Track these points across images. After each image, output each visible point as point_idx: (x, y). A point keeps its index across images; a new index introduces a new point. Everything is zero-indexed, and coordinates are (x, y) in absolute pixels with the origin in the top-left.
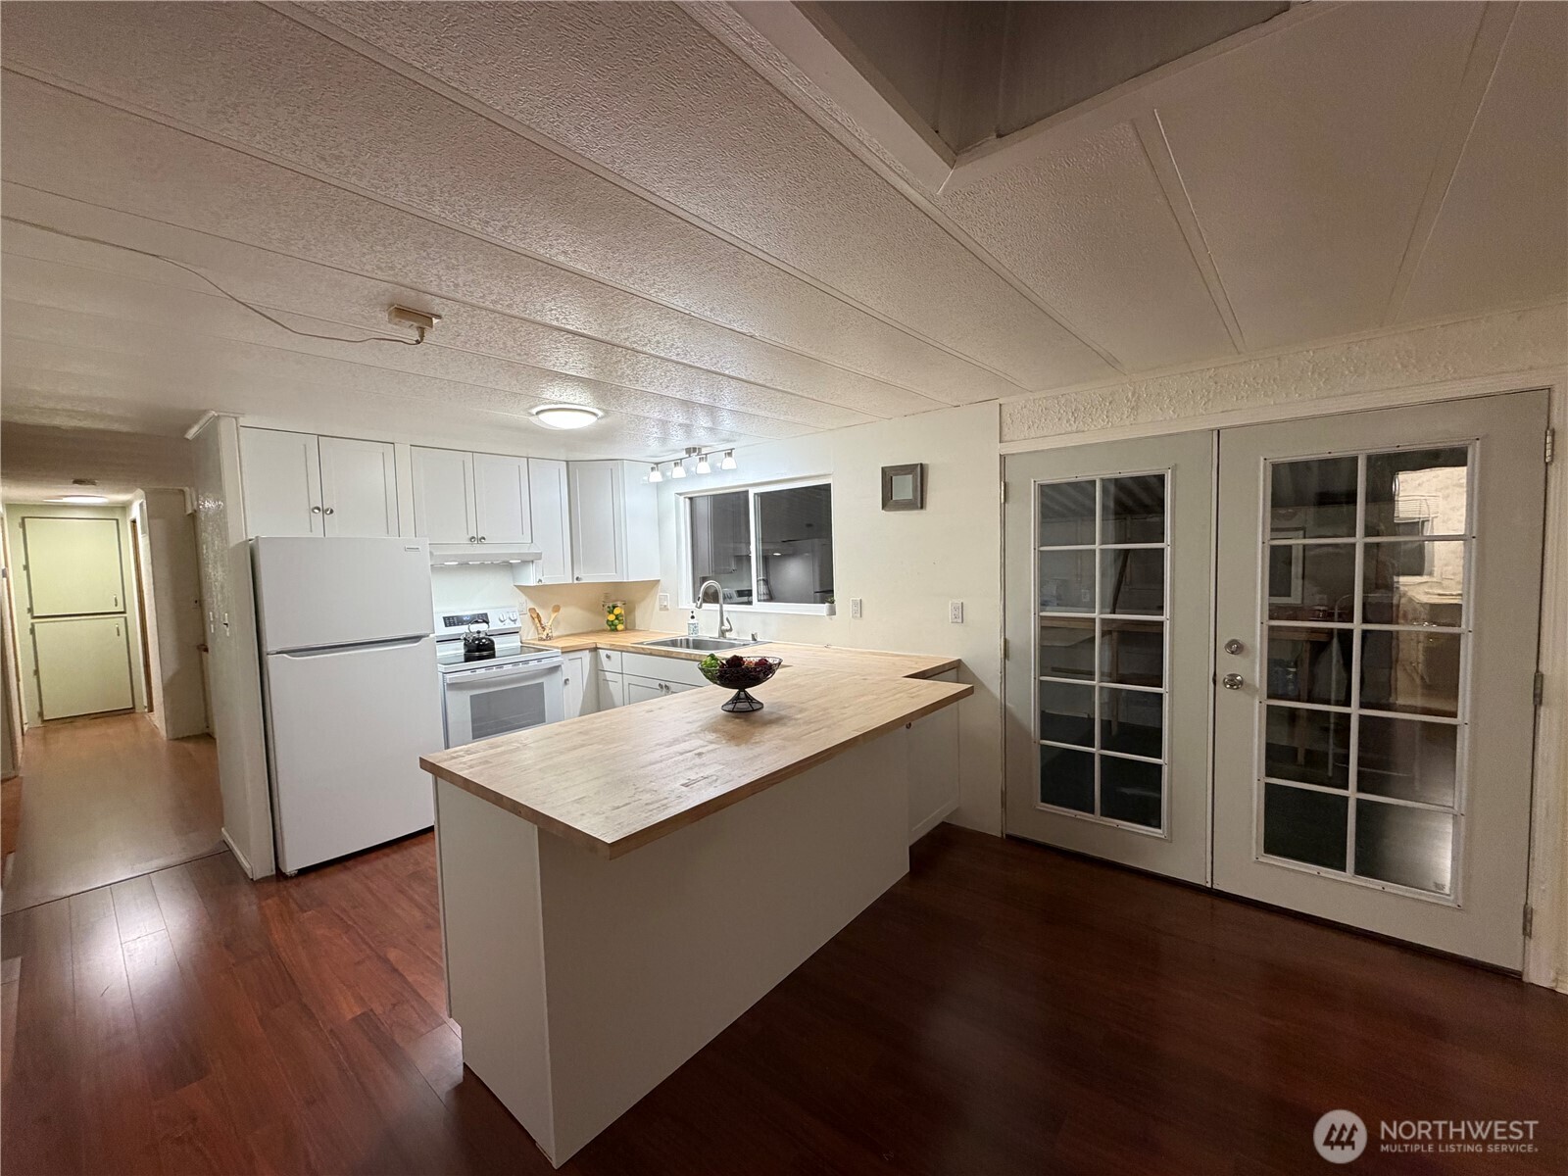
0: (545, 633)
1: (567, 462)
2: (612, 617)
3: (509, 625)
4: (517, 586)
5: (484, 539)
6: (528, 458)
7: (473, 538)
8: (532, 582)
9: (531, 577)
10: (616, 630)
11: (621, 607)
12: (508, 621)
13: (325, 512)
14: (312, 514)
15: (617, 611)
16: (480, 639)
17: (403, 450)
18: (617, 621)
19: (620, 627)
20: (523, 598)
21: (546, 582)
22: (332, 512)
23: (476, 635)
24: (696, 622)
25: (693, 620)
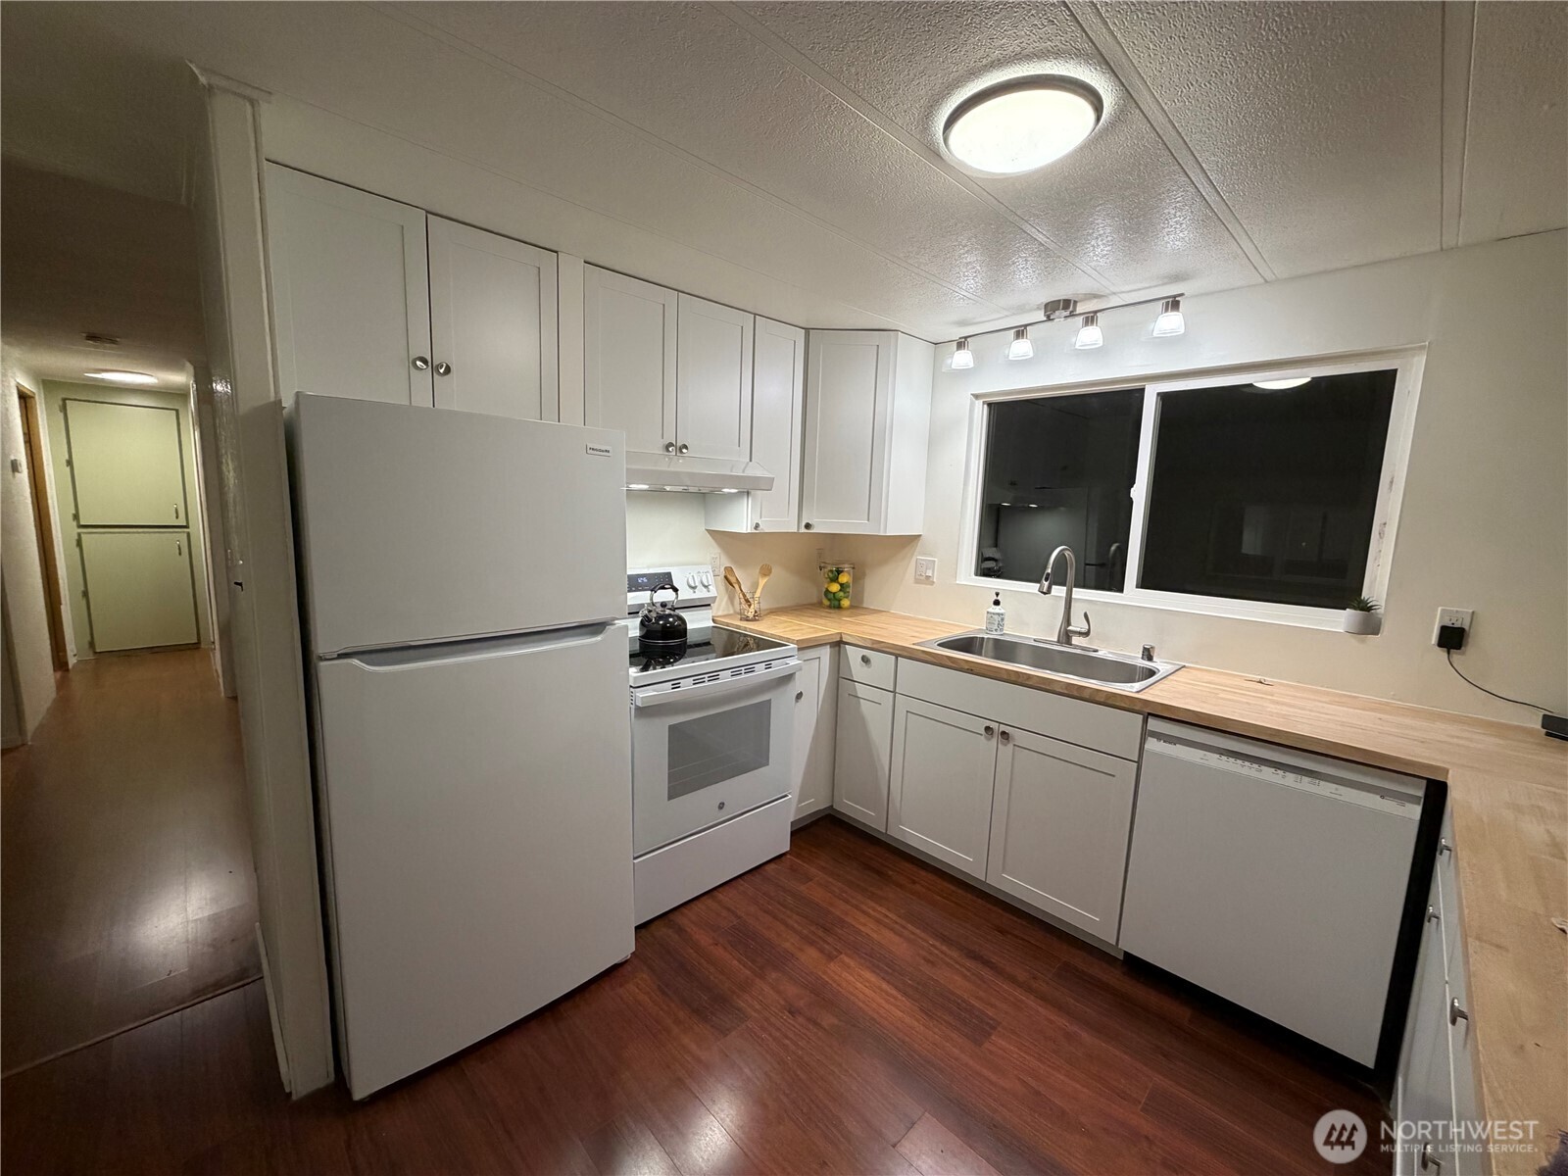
0: (752, 610)
1: (807, 330)
2: (835, 588)
3: (701, 594)
4: (712, 533)
5: (686, 447)
6: (755, 314)
7: (671, 445)
8: (745, 527)
9: (741, 519)
10: (839, 607)
11: (848, 572)
12: (700, 587)
13: (435, 369)
14: (413, 371)
15: (844, 578)
16: (666, 617)
17: (573, 270)
18: (842, 594)
19: (846, 603)
20: (714, 550)
21: (765, 528)
22: (448, 370)
23: (660, 609)
24: (1002, 611)
25: (997, 607)
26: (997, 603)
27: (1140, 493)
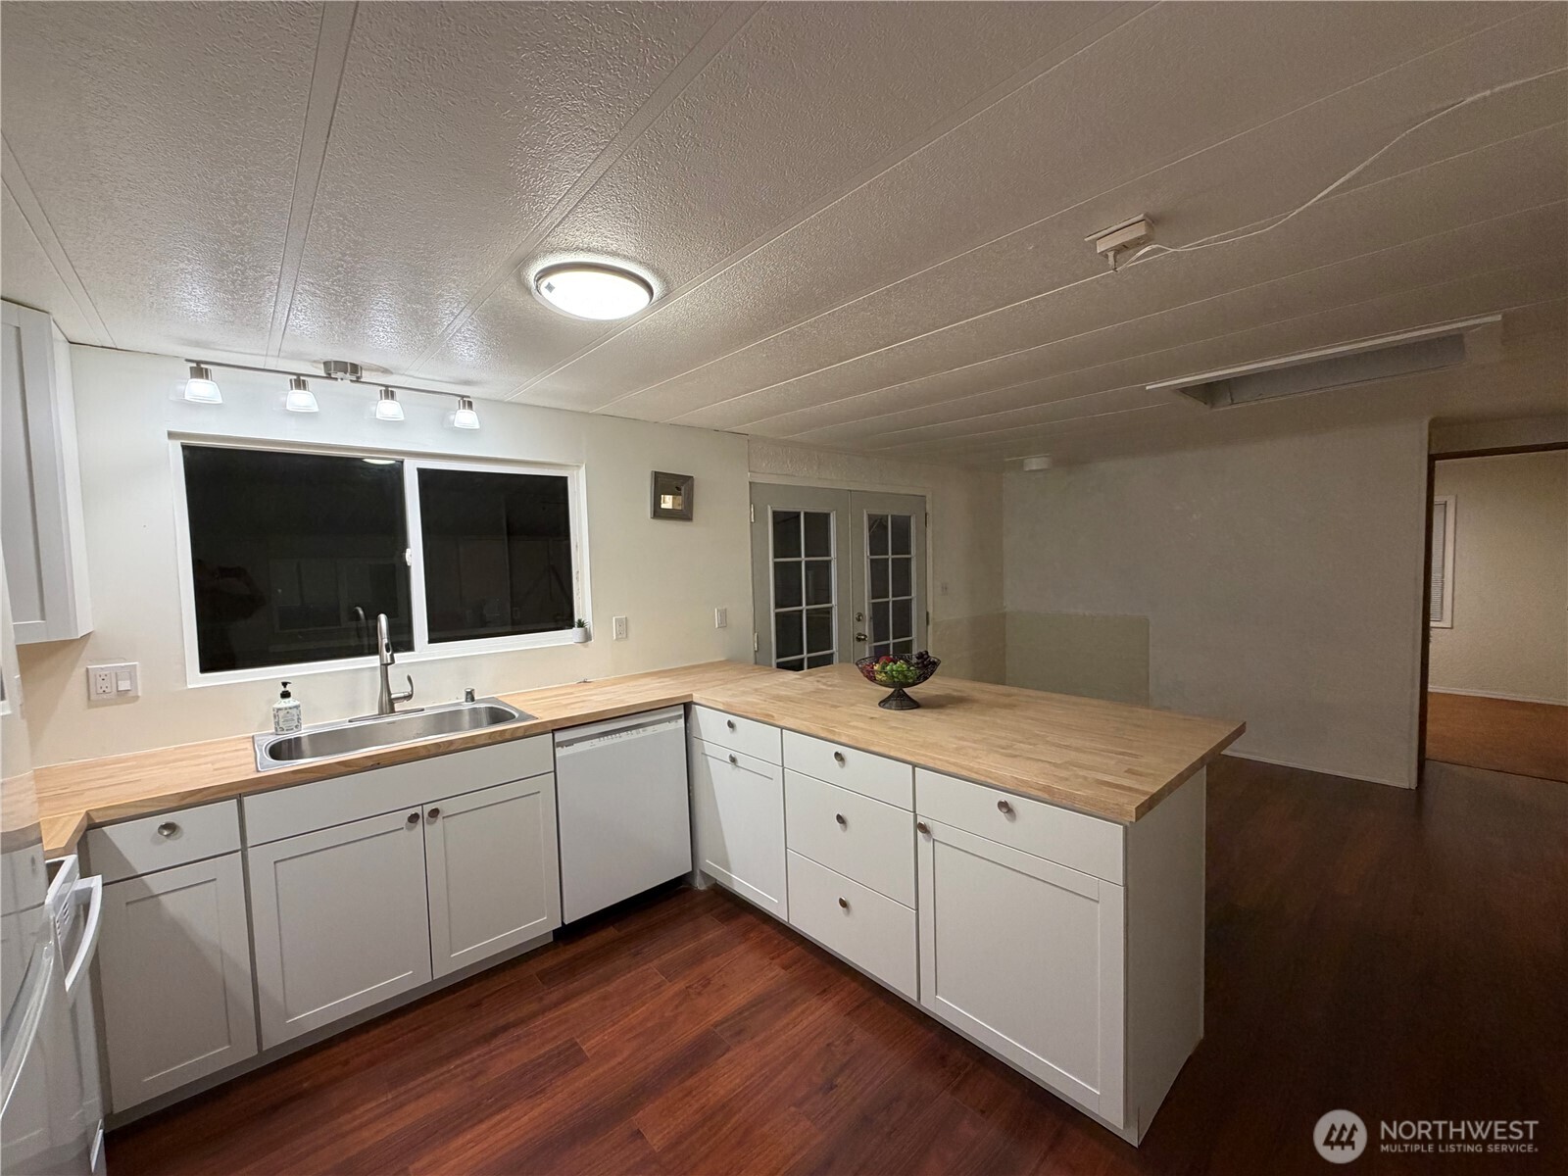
24: (297, 703)
25: (287, 700)
26: (286, 695)
27: (415, 555)
